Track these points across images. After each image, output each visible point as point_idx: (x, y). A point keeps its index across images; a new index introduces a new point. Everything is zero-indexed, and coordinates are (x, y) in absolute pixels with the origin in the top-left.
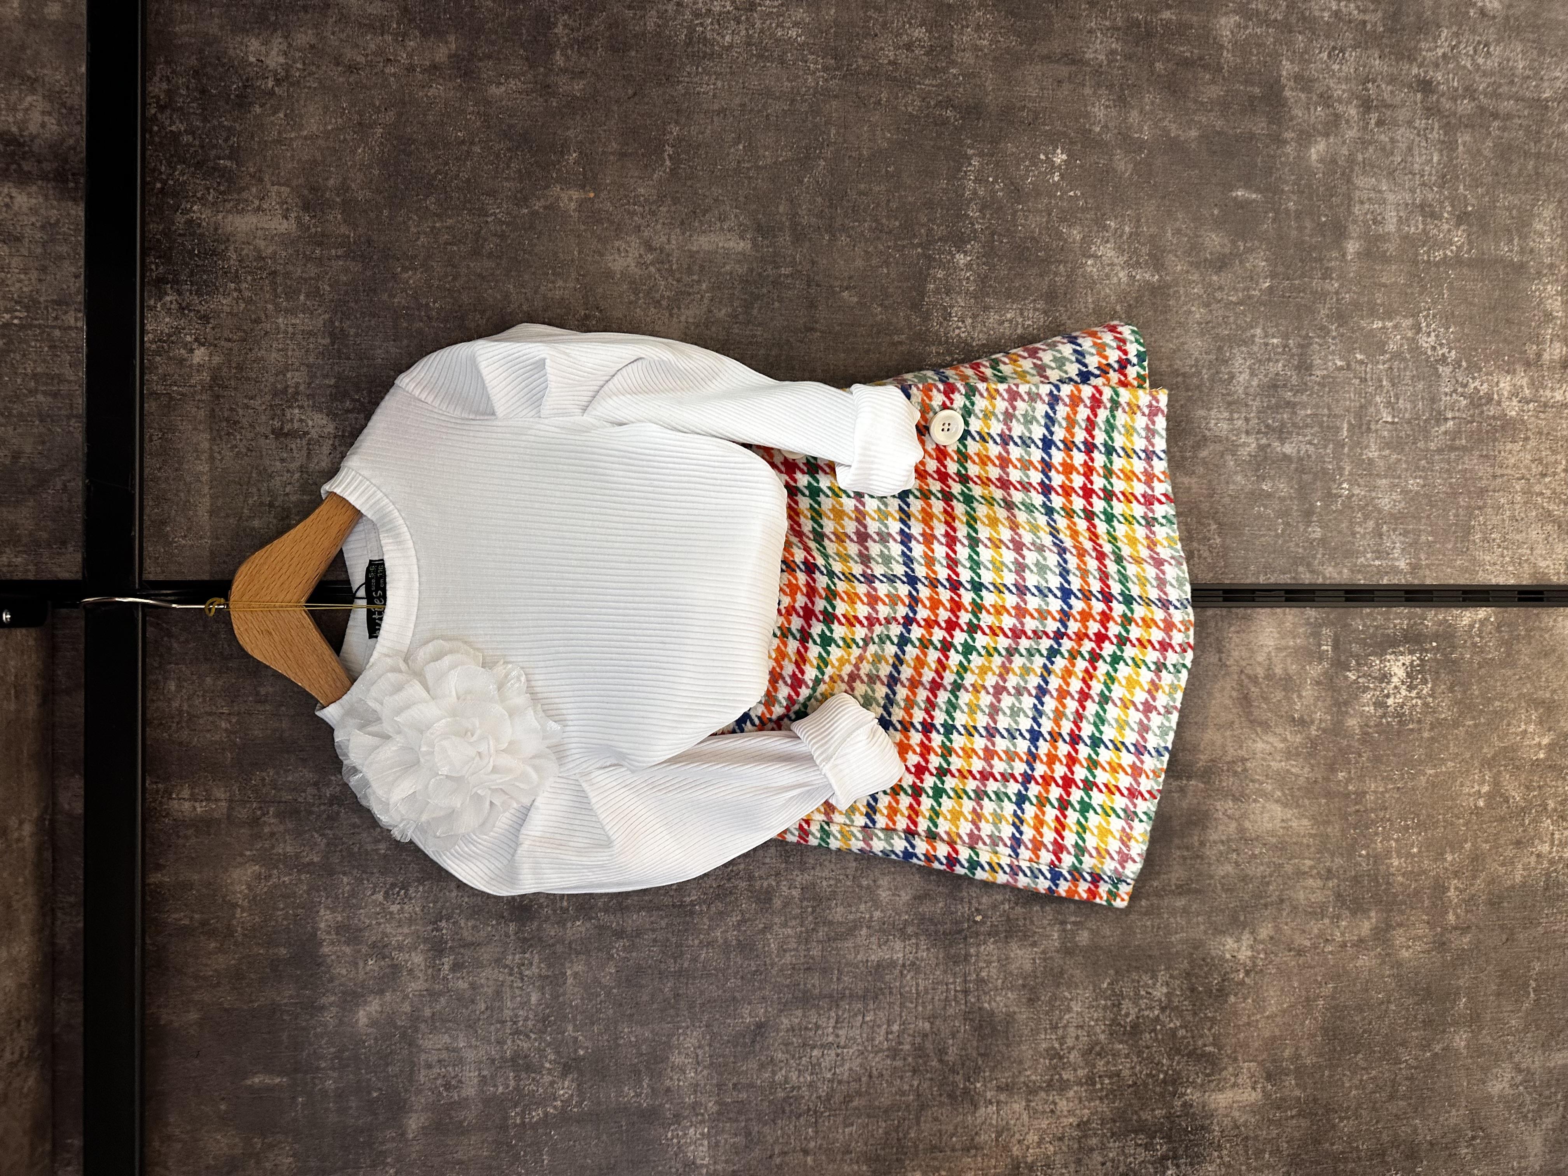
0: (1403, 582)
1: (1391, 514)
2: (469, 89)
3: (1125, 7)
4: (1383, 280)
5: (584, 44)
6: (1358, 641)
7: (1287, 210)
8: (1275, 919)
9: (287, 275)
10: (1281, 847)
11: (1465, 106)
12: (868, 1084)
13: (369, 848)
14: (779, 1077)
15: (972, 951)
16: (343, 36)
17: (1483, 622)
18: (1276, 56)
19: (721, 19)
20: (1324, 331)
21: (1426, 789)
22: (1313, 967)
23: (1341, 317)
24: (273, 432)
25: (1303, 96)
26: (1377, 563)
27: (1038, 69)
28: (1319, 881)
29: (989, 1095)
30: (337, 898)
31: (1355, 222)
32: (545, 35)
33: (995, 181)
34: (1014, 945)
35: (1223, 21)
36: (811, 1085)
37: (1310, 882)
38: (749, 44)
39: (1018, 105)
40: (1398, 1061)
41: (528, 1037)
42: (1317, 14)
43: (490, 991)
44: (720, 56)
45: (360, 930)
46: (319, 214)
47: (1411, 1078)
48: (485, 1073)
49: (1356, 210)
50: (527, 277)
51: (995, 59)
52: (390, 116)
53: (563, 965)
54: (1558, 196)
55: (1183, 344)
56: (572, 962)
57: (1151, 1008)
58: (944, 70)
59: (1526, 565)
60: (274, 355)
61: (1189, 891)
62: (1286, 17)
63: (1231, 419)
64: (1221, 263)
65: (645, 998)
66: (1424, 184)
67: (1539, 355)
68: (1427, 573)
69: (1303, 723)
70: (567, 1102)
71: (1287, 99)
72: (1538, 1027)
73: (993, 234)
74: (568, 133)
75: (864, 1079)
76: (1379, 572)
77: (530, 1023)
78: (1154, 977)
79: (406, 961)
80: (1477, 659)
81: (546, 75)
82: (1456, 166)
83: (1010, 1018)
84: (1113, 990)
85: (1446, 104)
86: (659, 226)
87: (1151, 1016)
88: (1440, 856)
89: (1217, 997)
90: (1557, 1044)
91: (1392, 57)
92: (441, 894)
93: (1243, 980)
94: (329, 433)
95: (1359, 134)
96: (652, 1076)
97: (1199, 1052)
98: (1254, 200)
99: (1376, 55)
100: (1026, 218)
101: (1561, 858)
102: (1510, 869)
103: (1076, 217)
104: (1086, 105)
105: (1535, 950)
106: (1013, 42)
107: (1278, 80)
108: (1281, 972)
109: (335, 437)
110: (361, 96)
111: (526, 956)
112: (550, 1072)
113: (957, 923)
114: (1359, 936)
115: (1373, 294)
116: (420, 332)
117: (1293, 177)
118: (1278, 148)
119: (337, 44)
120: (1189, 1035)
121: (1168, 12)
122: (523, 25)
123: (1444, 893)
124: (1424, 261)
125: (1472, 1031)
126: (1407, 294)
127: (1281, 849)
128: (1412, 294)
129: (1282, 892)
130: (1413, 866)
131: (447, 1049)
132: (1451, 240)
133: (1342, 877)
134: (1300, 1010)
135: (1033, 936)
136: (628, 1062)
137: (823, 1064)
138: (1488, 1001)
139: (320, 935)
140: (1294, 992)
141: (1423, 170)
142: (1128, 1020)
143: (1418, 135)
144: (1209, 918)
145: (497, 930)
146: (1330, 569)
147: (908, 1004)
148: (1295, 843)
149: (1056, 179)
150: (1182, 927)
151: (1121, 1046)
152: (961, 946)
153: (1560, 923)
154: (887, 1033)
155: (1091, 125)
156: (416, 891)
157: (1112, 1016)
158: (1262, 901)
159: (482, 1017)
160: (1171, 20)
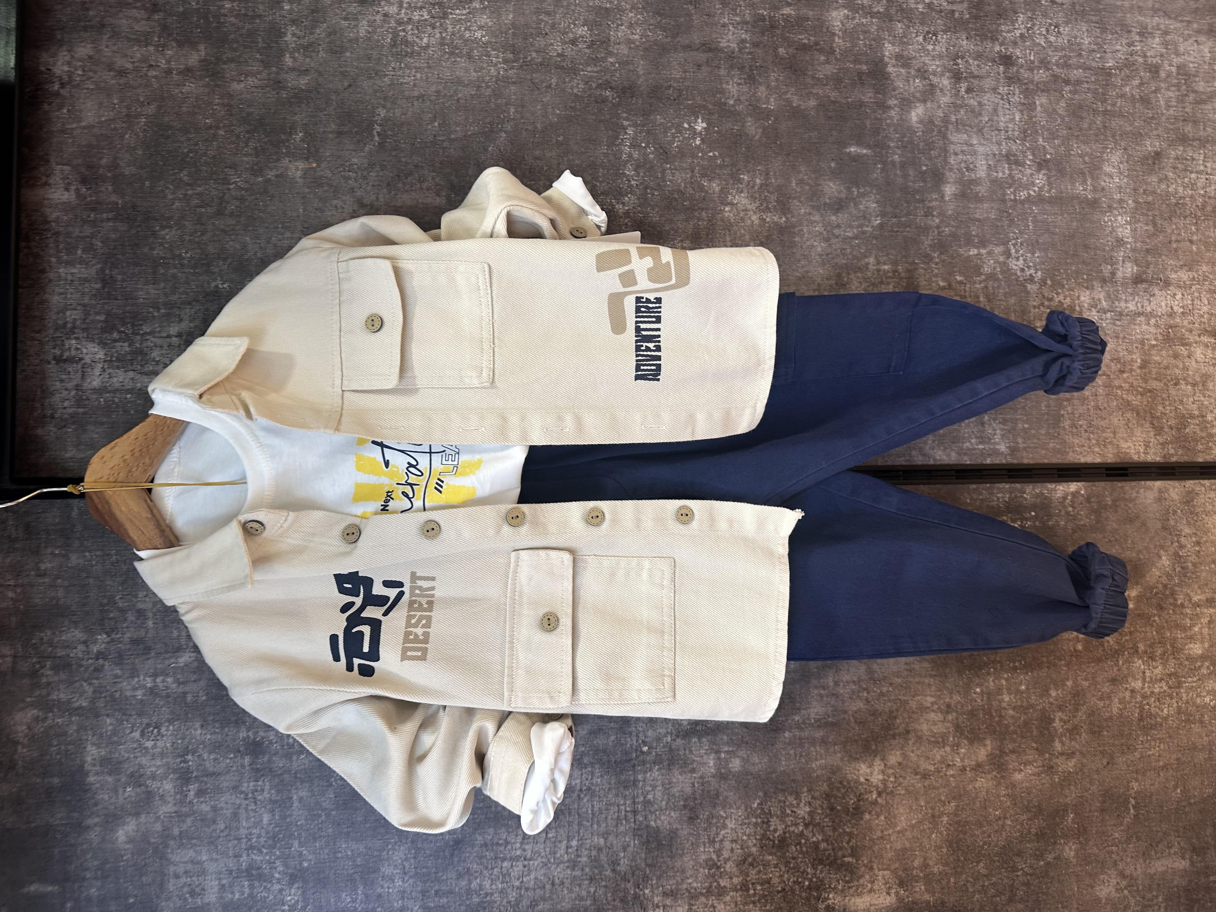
0: (1004, 461)
2: (217, 86)
3: (752, 5)
4: (977, 216)
5: (308, 48)
7: (893, 163)
8: (902, 749)
9: (68, 235)
11: (1041, 75)
12: (552, 890)
13: (128, 694)
14: (474, 885)
15: (640, 777)
17: (1075, 494)
18: (879, 40)
19: (420, 26)
20: (928, 258)
22: (937, 789)
24: (55, 358)
25: (903, 71)
26: (981, 447)
27: (681, 56)
28: (940, 715)
29: (656, 900)
30: (101, 735)
31: (951, 170)
32: (278, 44)
33: (647, 146)
34: (676, 772)
35: (834, 14)
36: (501, 892)
37: (932, 716)
38: (442, 44)
39: (665, 85)
40: (1014, 869)
41: (261, 852)
42: (913, 6)
43: (228, 813)
44: (419, 54)
45: (120, 763)
47: (1027, 884)
48: (224, 882)
49: (952, 160)
50: (261, 231)
51: (646, 50)
52: (151, 109)
53: (289, 791)
54: (1123, 144)
56: (297, 789)
57: (796, 825)
58: (604, 60)
59: (1109, 446)
61: (827, 724)
62: (887, 9)
64: (839, 206)
65: (360, 819)
66: (1008, 138)
67: (1113, 274)
68: (1025, 454)
70: (293, 907)
71: (889, 73)
72: (1139, 839)
73: (646, 188)
74: (296, 118)
75: (548, 887)
77: (262, 840)
78: (798, 797)
79: (159, 788)
80: (1070, 526)
81: (277, 73)
82: (1035, 123)
83: (673, 834)
84: (762, 809)
85: (1025, 74)
86: (369, 188)
87: (796, 831)
88: (1045, 692)
89: (854, 814)
90: (1156, 853)
91: (978, 38)
92: (188, 733)
93: (876, 800)
94: (100, 359)
95: (952, 100)
96: (365, 885)
97: (839, 862)
98: (865, 155)
99: (964, 37)
100: (673, 175)
101: (1152, 692)
102: (1107, 702)
103: (715, 173)
104: (721, 84)
105: (1133, 772)
106: (660, 36)
107: (881, 60)
108: (909, 793)
109: (105, 361)
110: (129, 94)
111: (260, 783)
112: (279, 881)
113: (626, 753)
114: (977, 761)
115: (969, 227)
116: (174, 276)
117: (897, 136)
118: (884, 113)
119: (109, 54)
120: (830, 847)
121: (788, 9)
122: (259, 35)
123: (1050, 724)
124: (1011, 200)
125: (1081, 843)
126: (997, 226)
127: (905, 688)
128: (1002, 226)
129: (907, 724)
130: (1022, 701)
131: (192, 862)
132: (1033, 182)
133: (960, 711)
134: (927, 825)
135: (692, 763)
136: (345, 872)
137: (512, 874)
138: (1093, 816)
139: (87, 767)
140: (921, 810)
141: (1007, 127)
142: (776, 835)
143: (1002, 99)
144: (844, 747)
145: (234, 762)
146: (940, 453)
147: (585, 823)
148: (917, 683)
149: (698, 143)
150: (821, 755)
151: (771, 857)
152: (630, 773)
153: (1155, 748)
154: (567, 848)
155: (726, 99)
156: (167, 730)
157: (762, 831)
158: (891, 732)
159: (222, 834)
160: (791, 14)
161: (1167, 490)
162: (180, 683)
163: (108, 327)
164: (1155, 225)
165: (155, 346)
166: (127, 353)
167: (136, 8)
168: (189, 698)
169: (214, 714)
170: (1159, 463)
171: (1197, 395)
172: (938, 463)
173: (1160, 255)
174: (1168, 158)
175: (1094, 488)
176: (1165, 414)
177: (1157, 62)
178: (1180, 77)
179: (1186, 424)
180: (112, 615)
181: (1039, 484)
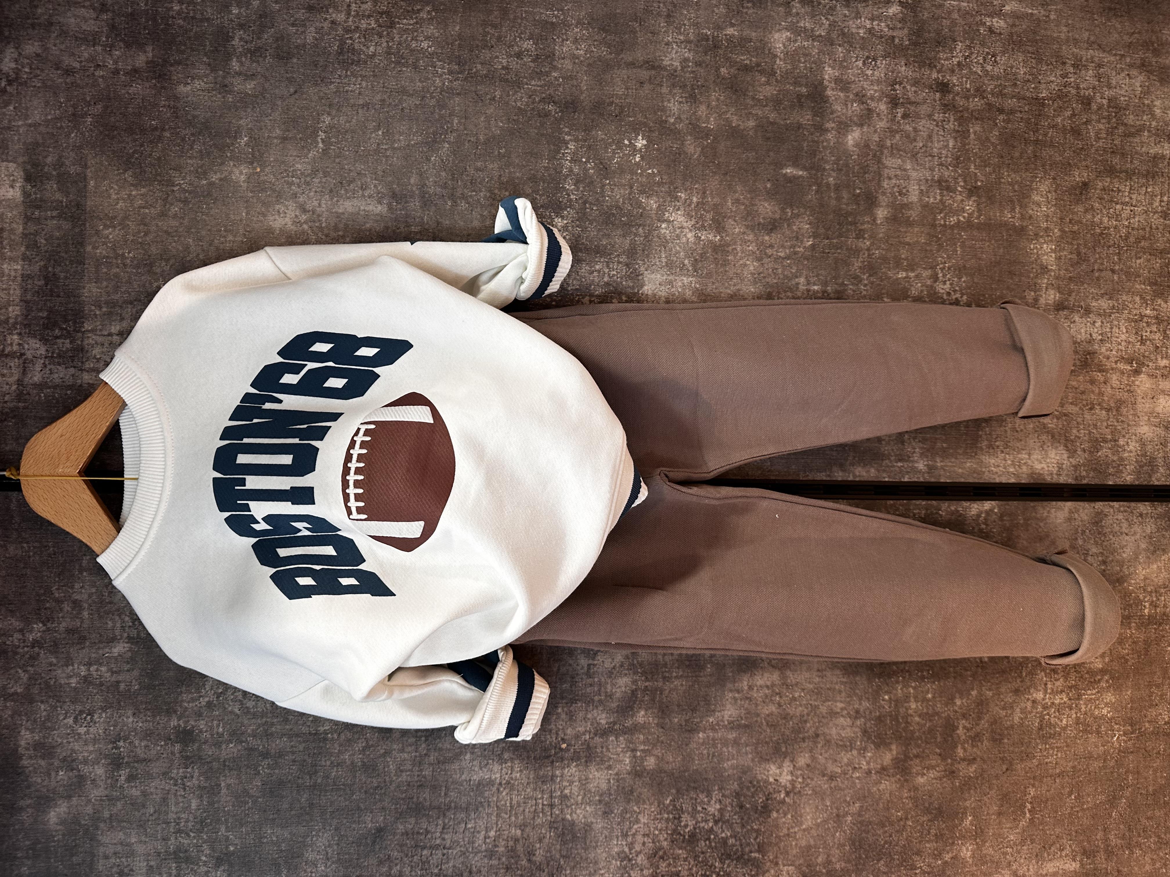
0: (922, 480)
2: (164, 88)
3: (696, 25)
4: (907, 240)
5: (256, 53)
7: (828, 185)
8: (811, 751)
10: (817, 692)
11: (976, 103)
13: (63, 682)
14: (394, 871)
15: (557, 772)
16: (63, 47)
17: (988, 513)
18: (819, 64)
19: (367, 34)
20: (857, 279)
22: (843, 790)
25: (842, 95)
27: (624, 73)
28: (848, 720)
30: (35, 721)
31: (884, 194)
32: (225, 47)
33: (588, 161)
34: (593, 768)
35: (777, 36)
37: (841, 721)
38: (389, 53)
39: (608, 101)
40: (913, 867)
41: (189, 836)
42: (854, 31)
43: (158, 798)
44: (366, 62)
45: (53, 747)
48: (152, 863)
49: (885, 184)
50: (204, 233)
51: (589, 65)
52: (98, 109)
53: (218, 778)
54: (1052, 173)
57: (706, 821)
58: (547, 74)
59: (1024, 467)
61: (739, 726)
62: (829, 33)
64: (772, 226)
65: (285, 806)
66: (941, 164)
67: (1036, 300)
68: (942, 472)
71: (828, 97)
73: (585, 203)
74: (241, 122)
75: (466, 874)
77: (190, 824)
78: (709, 795)
79: (90, 773)
81: (224, 77)
82: (968, 150)
83: (588, 827)
84: (675, 806)
85: (961, 102)
86: (312, 194)
87: (706, 827)
88: (951, 700)
89: (762, 812)
90: (1049, 855)
91: (916, 65)
92: (120, 720)
93: (784, 799)
94: (41, 355)
95: (888, 125)
96: (289, 869)
97: (746, 857)
98: (801, 176)
99: (903, 63)
100: (612, 190)
101: (1053, 703)
102: (1009, 712)
103: (653, 190)
104: (662, 102)
105: (1030, 778)
106: (604, 52)
107: (821, 82)
108: (816, 793)
109: (46, 357)
110: (76, 93)
111: (189, 770)
112: (205, 863)
113: (546, 750)
114: (882, 765)
115: (899, 250)
116: (116, 276)
117: (833, 158)
118: (821, 135)
119: (58, 53)
120: (738, 843)
121: (732, 29)
122: (207, 39)
123: (954, 731)
124: (941, 225)
125: (977, 844)
126: (926, 250)
127: (817, 694)
128: (931, 251)
129: (817, 728)
130: (927, 708)
131: (121, 844)
132: (963, 208)
133: (868, 717)
134: (831, 824)
135: (608, 761)
136: (270, 856)
137: (431, 862)
138: (990, 819)
139: (21, 750)
140: (827, 810)
141: (941, 154)
142: (687, 830)
143: (937, 126)
144: (756, 748)
145: (165, 749)
146: (860, 469)
147: (503, 815)
148: (828, 689)
149: (637, 160)
150: (733, 755)
151: (681, 851)
152: (549, 768)
153: (1052, 756)
154: (485, 838)
155: (667, 117)
156: (101, 718)
157: (673, 826)
158: (801, 736)
159: (151, 818)
160: (734, 35)
161: (1077, 511)
162: (113, 673)
163: (50, 324)
164: (1079, 254)
165: (96, 343)
166: (68, 350)
167: (84, 7)
168: (122, 686)
169: (146, 703)
170: (1071, 484)
171: (1111, 420)
172: (857, 479)
173: (1083, 283)
174: (1095, 189)
175: (1007, 507)
176: (1079, 438)
177: (1089, 94)
178: (1111, 109)
179: (1099, 447)
180: (48, 605)
181: (954, 502)
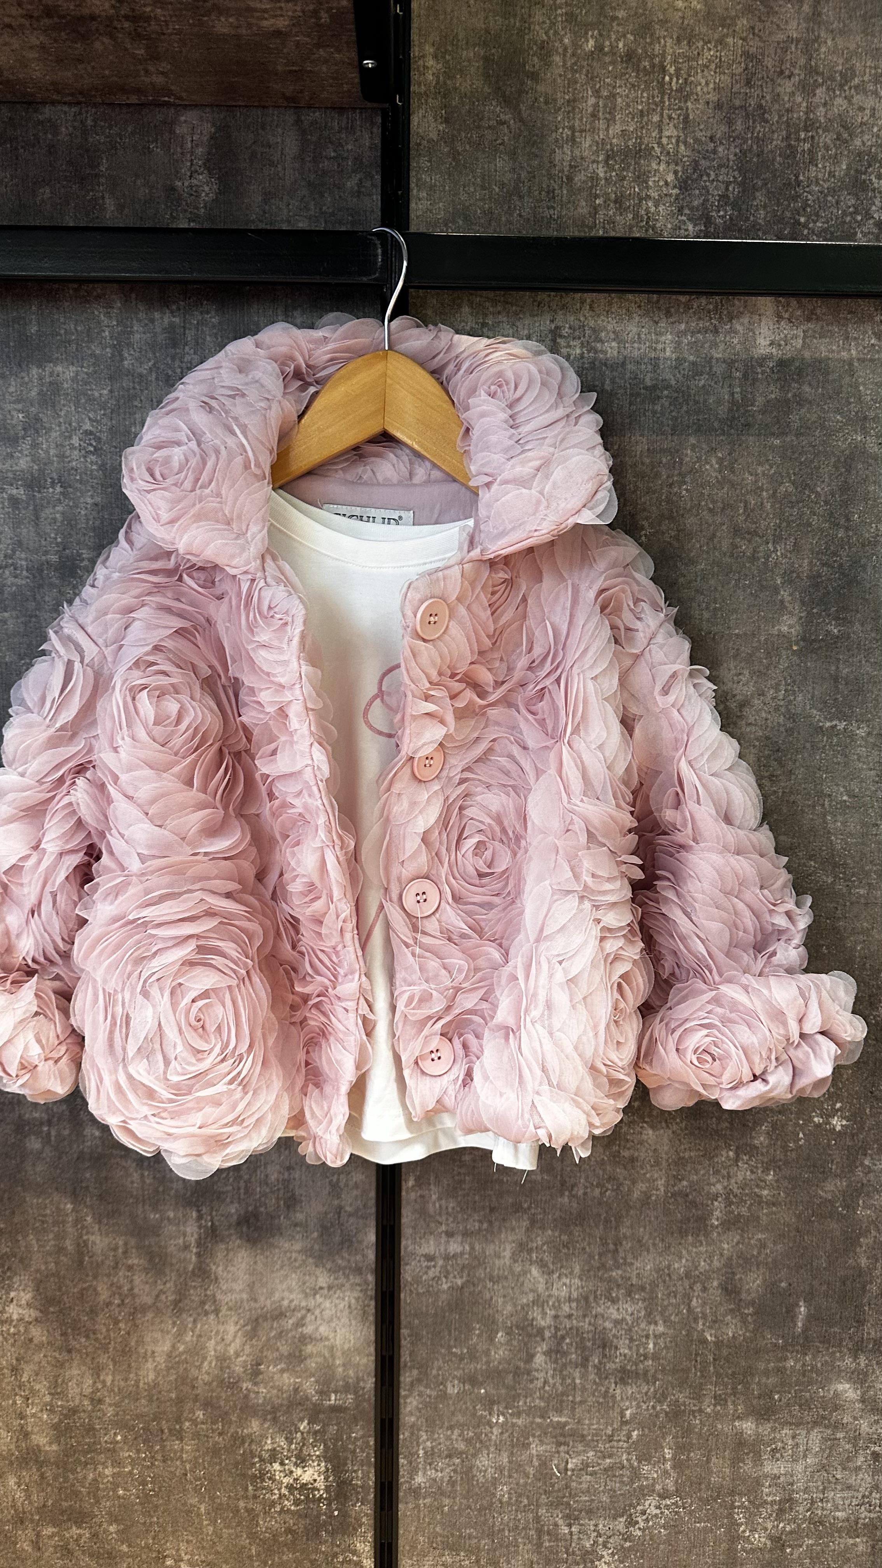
1: (471, 1468)
6: (340, 1431)
21: (185, 1504)
23: (676, 1414)
46: (776, 376)
55: (648, 1251)
60: (635, 330)
63: (570, 1300)
69: (255, 1373)
76: (412, 1455)
